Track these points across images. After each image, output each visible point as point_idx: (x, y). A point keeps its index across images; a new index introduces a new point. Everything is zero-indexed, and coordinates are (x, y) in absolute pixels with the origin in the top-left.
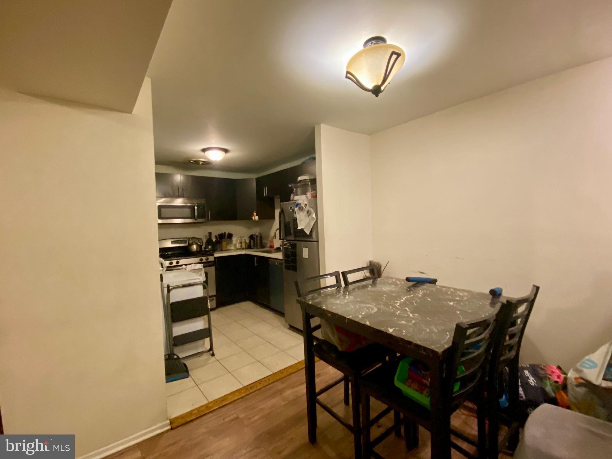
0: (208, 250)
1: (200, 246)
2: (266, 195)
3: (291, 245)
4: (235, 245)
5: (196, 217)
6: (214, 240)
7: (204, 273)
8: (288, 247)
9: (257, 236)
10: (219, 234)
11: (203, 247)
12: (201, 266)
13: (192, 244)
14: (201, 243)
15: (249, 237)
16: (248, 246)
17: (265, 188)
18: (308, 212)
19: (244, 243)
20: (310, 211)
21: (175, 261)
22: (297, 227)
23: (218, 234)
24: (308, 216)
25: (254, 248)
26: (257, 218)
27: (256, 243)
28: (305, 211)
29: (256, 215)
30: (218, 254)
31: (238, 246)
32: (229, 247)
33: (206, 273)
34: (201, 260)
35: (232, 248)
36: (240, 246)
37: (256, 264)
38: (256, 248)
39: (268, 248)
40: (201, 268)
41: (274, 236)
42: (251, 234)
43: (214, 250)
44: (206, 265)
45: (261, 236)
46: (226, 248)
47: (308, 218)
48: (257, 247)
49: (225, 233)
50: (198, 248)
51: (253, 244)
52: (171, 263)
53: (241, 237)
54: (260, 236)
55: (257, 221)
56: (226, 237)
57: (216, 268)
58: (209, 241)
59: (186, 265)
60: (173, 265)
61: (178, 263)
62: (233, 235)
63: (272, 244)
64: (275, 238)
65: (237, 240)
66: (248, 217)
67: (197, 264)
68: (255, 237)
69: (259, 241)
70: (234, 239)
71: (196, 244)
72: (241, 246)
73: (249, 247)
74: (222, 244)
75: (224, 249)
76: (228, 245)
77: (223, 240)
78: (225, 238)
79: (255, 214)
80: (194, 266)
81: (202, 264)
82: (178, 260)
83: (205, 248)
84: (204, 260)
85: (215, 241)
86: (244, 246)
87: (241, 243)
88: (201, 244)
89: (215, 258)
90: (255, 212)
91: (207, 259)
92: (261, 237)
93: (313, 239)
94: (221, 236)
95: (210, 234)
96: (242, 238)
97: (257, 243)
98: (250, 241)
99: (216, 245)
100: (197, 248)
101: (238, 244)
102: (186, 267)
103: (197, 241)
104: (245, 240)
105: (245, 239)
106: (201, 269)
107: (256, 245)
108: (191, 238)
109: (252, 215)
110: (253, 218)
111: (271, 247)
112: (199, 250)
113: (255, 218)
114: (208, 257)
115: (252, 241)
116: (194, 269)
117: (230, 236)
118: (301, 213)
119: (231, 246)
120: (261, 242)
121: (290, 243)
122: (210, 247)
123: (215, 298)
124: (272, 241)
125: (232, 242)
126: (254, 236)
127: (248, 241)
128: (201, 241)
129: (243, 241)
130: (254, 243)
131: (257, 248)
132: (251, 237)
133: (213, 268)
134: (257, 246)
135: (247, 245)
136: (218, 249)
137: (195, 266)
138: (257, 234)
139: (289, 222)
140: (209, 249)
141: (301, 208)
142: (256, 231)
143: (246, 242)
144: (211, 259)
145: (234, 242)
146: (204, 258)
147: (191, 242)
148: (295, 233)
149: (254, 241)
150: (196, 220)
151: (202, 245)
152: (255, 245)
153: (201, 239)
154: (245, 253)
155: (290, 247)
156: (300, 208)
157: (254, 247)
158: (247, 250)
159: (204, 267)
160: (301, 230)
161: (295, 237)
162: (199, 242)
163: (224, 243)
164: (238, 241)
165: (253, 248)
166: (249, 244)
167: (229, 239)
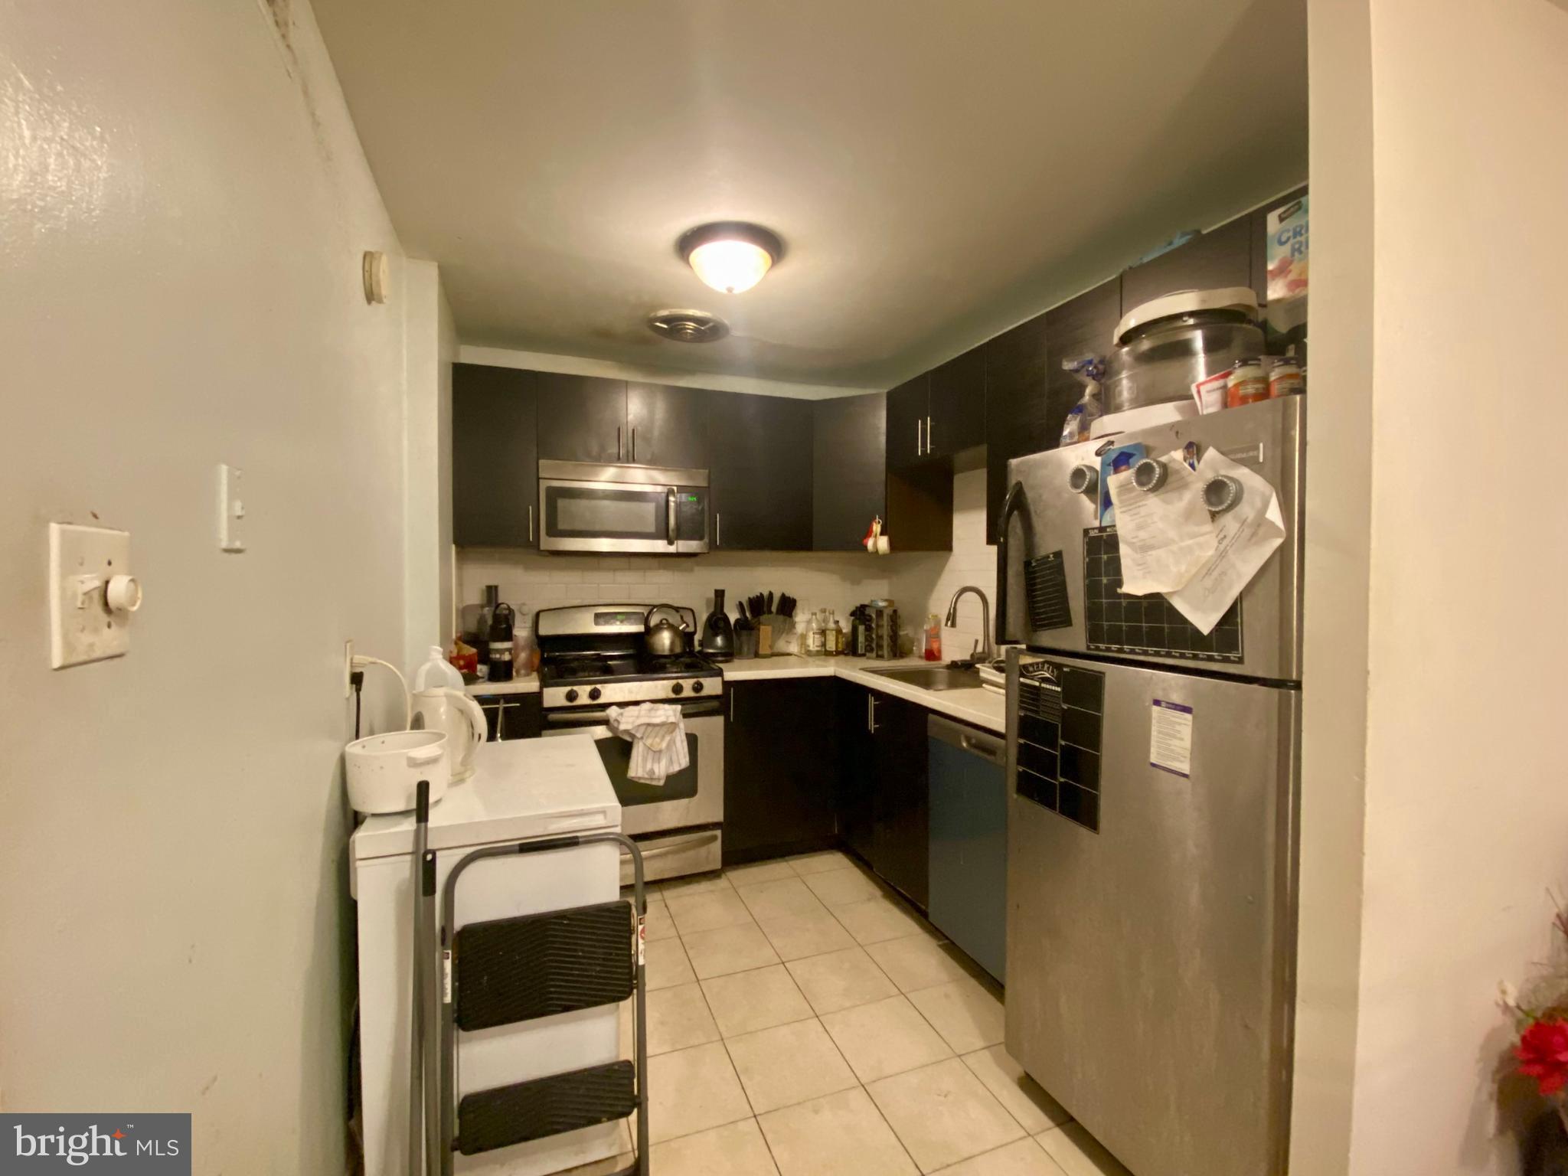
0: (711, 651)
1: (687, 638)
2: (924, 451)
3: (1064, 677)
4: (803, 637)
5: (671, 533)
6: (733, 616)
7: (684, 737)
8: (1043, 685)
9: (880, 613)
10: (749, 598)
11: (697, 637)
12: (675, 711)
13: (659, 627)
14: (688, 626)
15: (852, 615)
16: (847, 644)
17: (924, 423)
18: (1216, 490)
19: (834, 632)
20: (1233, 487)
21: (588, 688)
22: (1120, 584)
23: (747, 598)
24: (1214, 516)
25: (868, 654)
26: (883, 543)
27: (874, 636)
28: (1184, 486)
29: (882, 534)
30: (740, 669)
31: (813, 642)
32: (781, 645)
33: (692, 740)
34: (677, 689)
35: (794, 648)
36: (818, 643)
37: (872, 726)
38: (874, 655)
39: (920, 657)
40: (672, 719)
41: (949, 613)
42: (858, 605)
43: (729, 655)
44: (695, 707)
45: (895, 611)
46: (771, 647)
47: (1208, 527)
48: (880, 653)
49: (771, 594)
50: (678, 643)
51: (866, 640)
52: (571, 696)
53: (824, 611)
54: (887, 612)
55: (884, 556)
56: (774, 608)
57: (727, 725)
58: (717, 622)
59: (622, 705)
60: (578, 702)
61: (595, 695)
62: (798, 604)
63: (935, 646)
64: (953, 625)
65: (809, 622)
66: (852, 542)
67: (661, 706)
68: (874, 616)
69: (885, 631)
70: (801, 618)
71: (672, 628)
72: (824, 645)
73: (850, 649)
74: (759, 630)
75: (764, 649)
76: (779, 638)
77: (764, 618)
78: (770, 612)
79: (877, 528)
80: (650, 710)
81: (679, 707)
82: (599, 686)
83: (701, 644)
84: (687, 692)
85: (737, 621)
86: (831, 645)
87: (823, 632)
88: (691, 629)
89: (727, 685)
90: (877, 520)
91: (698, 687)
92: (895, 617)
93: (1241, 661)
94: (758, 605)
95: (720, 594)
96: (827, 613)
97: (880, 637)
98: (855, 630)
99: (739, 636)
100: (672, 643)
101: (811, 634)
102: (622, 714)
103: (674, 619)
104: (837, 622)
105: (837, 619)
106: (674, 725)
107: (874, 645)
108: (655, 606)
109: (868, 533)
110: (870, 543)
111: (932, 655)
112: (678, 650)
113: (875, 544)
114: (702, 680)
115: (861, 628)
116: (649, 725)
117: (788, 606)
118: (1153, 503)
119: (788, 642)
120: (894, 637)
121: (1058, 667)
122: (719, 641)
123: (718, 833)
124: (935, 635)
125: (793, 625)
126: (868, 611)
127: (846, 627)
128: (689, 619)
129: (832, 625)
130: (868, 639)
131: (880, 657)
132: (860, 614)
133: (719, 720)
134: (880, 647)
135: (842, 640)
136: (745, 649)
137: (653, 713)
138: (882, 604)
139: (1058, 555)
140: (715, 647)
141: (1158, 470)
142: (876, 592)
143: (839, 631)
144: (712, 686)
145: (800, 628)
146: (687, 684)
147: (654, 621)
148: (1093, 614)
149: (868, 629)
150: (671, 543)
151: (695, 633)
152: (870, 646)
153: (692, 611)
154: (833, 674)
155: (1059, 689)
156: (1144, 472)
157: (869, 652)
158: (842, 657)
159: (685, 715)
160: (1145, 603)
161: (1094, 635)
162: (684, 622)
163: (765, 631)
164: (814, 625)
165: (863, 655)
166: (850, 639)
167: (781, 617)
